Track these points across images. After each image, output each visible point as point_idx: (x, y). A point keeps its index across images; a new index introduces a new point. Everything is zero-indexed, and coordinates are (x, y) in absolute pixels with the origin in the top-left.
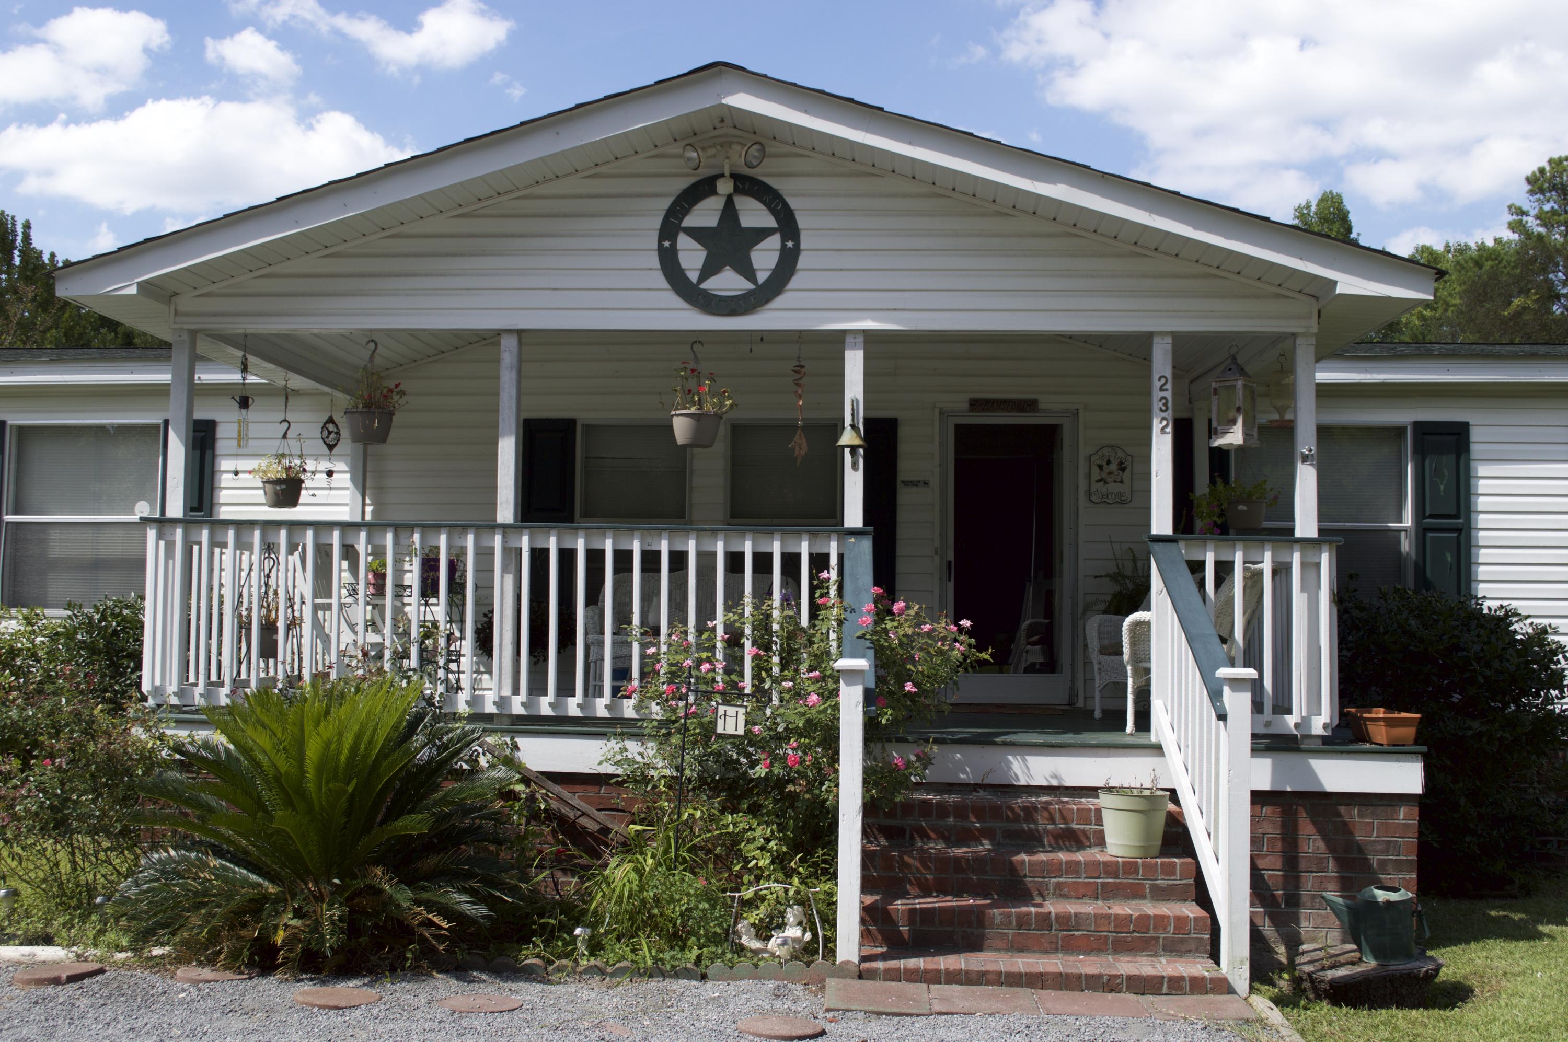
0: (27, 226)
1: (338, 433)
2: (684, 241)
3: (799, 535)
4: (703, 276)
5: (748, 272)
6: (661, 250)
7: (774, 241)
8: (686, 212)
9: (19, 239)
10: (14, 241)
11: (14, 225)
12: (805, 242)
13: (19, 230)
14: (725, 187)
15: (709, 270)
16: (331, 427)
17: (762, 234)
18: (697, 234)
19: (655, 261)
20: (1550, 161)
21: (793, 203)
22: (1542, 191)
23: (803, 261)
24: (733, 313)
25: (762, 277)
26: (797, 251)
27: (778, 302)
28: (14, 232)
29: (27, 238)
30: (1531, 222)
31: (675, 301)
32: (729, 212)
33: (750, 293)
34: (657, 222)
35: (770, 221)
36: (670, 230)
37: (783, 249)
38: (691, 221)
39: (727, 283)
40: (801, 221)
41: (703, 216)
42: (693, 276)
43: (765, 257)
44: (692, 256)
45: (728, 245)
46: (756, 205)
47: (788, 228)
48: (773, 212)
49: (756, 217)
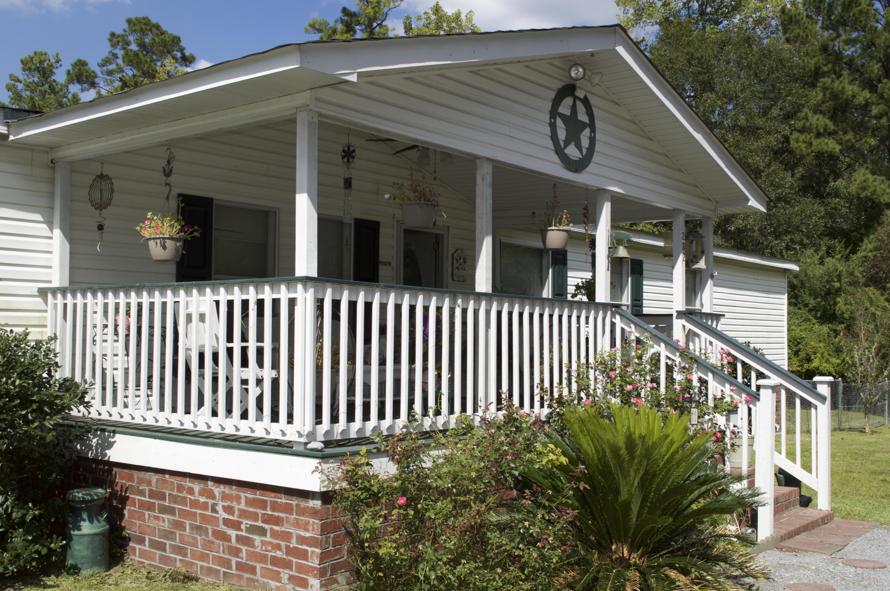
2: (559, 121)
4: (566, 145)
5: (580, 148)
7: (588, 132)
8: (559, 103)
15: (567, 142)
17: (584, 125)
18: (563, 117)
23: (597, 146)
24: (576, 171)
25: (584, 151)
26: (595, 139)
27: (589, 167)
32: (574, 109)
33: (581, 161)
34: (549, 107)
35: (587, 119)
36: (554, 113)
37: (591, 137)
38: (561, 110)
39: (573, 152)
40: (596, 122)
41: (565, 108)
42: (562, 144)
43: (585, 140)
44: (561, 132)
45: (574, 129)
46: (583, 107)
47: (592, 125)
48: (589, 115)
49: (582, 114)
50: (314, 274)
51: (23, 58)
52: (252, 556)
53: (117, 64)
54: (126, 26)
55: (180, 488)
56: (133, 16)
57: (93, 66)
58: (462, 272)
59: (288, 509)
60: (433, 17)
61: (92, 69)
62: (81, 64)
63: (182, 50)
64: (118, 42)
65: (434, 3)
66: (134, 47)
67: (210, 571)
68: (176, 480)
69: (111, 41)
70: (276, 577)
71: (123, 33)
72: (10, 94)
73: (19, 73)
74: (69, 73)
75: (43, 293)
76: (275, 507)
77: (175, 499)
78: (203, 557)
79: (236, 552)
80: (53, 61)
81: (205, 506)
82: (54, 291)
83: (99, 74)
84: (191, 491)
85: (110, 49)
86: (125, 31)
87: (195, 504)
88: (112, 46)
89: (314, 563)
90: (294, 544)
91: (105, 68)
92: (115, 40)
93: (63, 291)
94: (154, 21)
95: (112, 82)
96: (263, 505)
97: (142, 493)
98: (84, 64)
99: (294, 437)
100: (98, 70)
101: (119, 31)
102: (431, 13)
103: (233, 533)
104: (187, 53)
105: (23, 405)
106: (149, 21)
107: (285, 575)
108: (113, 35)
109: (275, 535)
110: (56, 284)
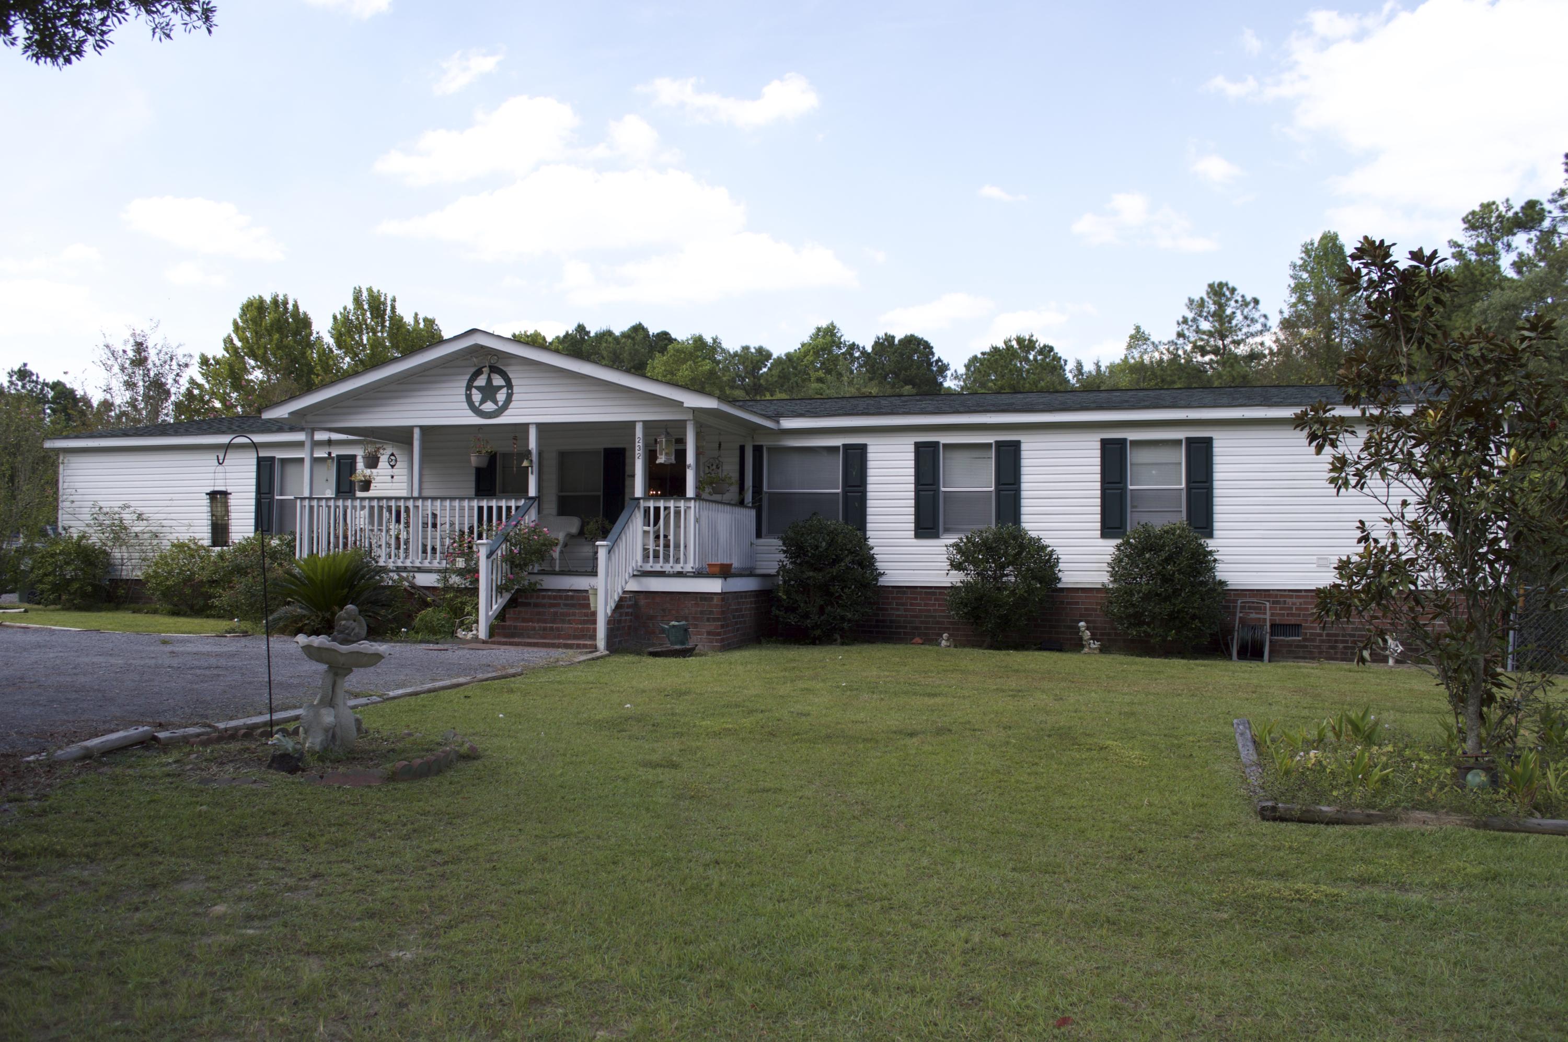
0: (394, 300)
1: (396, 461)
2: (474, 391)
3: (511, 499)
4: (481, 404)
5: (496, 402)
6: (466, 395)
7: (504, 390)
8: (475, 380)
9: (389, 309)
10: (385, 310)
11: (385, 299)
12: (515, 390)
13: (389, 303)
14: (486, 370)
15: (483, 402)
16: (393, 458)
17: (500, 387)
18: (478, 388)
21: (511, 376)
23: (514, 397)
24: (490, 418)
25: (500, 404)
26: (512, 393)
27: (507, 412)
28: (384, 304)
29: (393, 308)
31: (470, 413)
32: (489, 380)
33: (496, 410)
34: (465, 385)
35: (503, 383)
36: (469, 387)
37: (508, 393)
38: (477, 383)
39: (489, 406)
40: (514, 382)
41: (481, 381)
42: (477, 404)
43: (501, 396)
44: (477, 397)
45: (489, 392)
46: (498, 377)
47: (509, 385)
48: (505, 380)
49: (498, 381)
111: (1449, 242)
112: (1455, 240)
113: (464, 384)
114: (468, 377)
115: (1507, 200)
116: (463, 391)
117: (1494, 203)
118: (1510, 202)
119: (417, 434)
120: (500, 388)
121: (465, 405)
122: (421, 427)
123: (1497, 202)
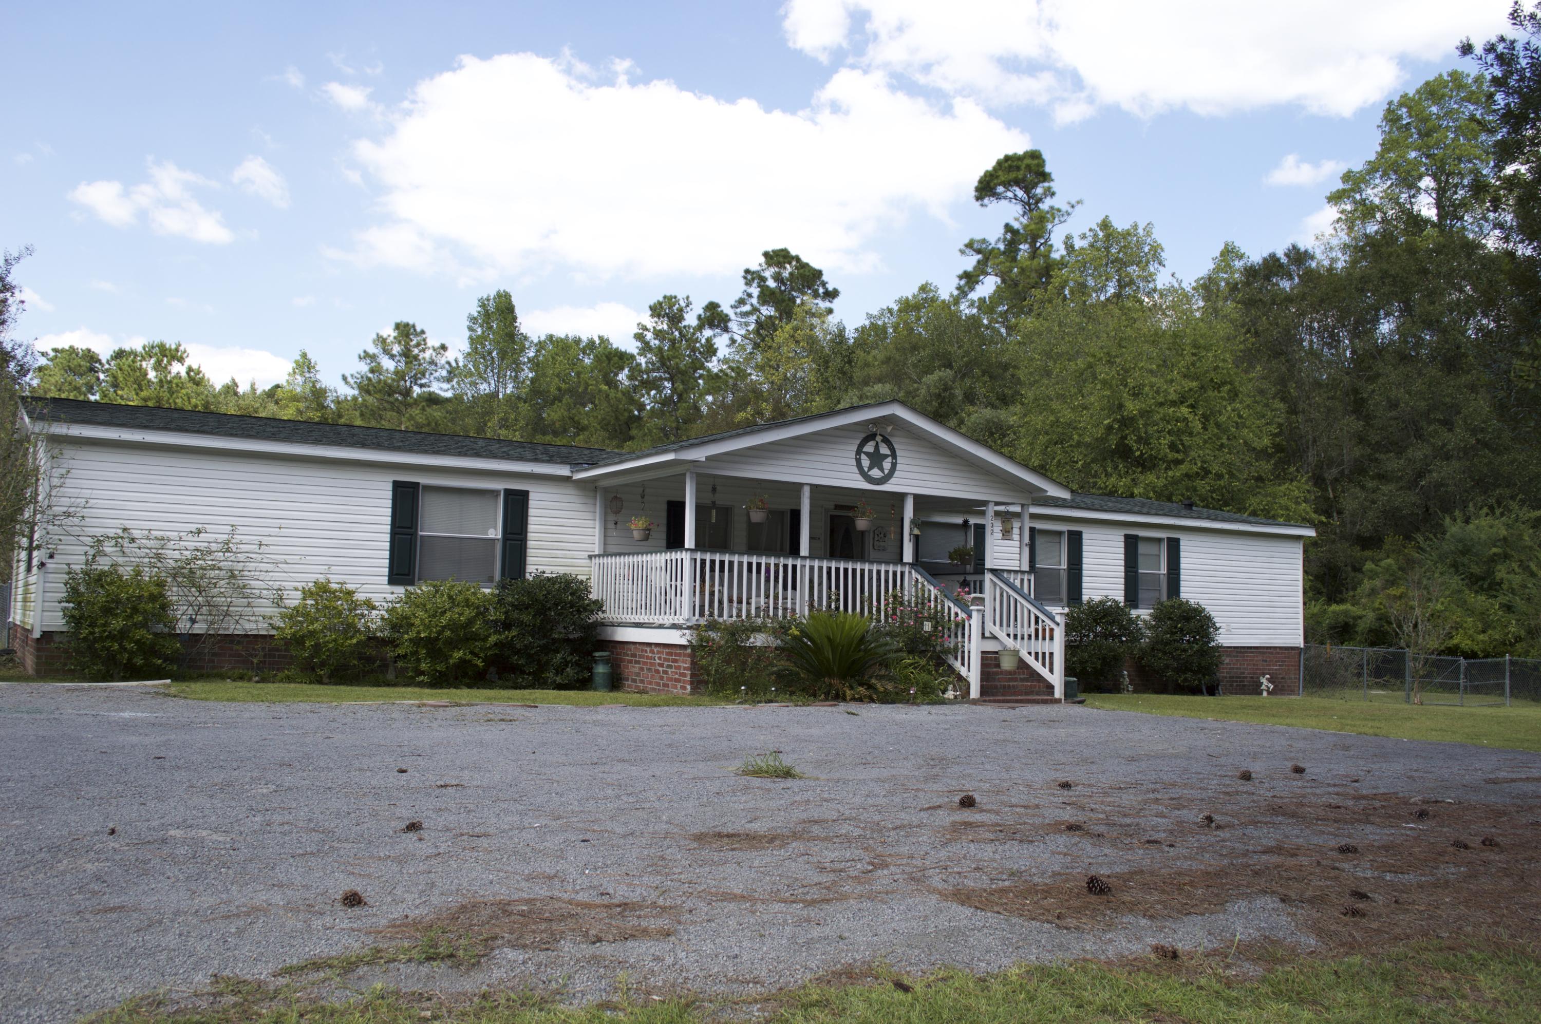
2: (863, 456)
4: (869, 470)
5: (882, 470)
6: (856, 459)
7: (889, 459)
8: (864, 446)
12: (899, 460)
14: (878, 438)
18: (867, 454)
19: (854, 463)
20: (665, 297)
21: (896, 446)
22: (659, 316)
23: (898, 467)
24: (878, 484)
25: (886, 472)
26: (896, 463)
27: (892, 481)
30: (649, 336)
31: (860, 477)
32: (877, 447)
33: (883, 477)
35: (888, 452)
36: (859, 452)
37: (892, 463)
38: (866, 449)
39: (876, 473)
40: (898, 453)
41: (869, 448)
42: (866, 469)
43: (887, 465)
44: (866, 462)
45: (876, 459)
46: (885, 445)
47: (894, 455)
48: (890, 449)
49: (884, 450)
50: (693, 547)
51: (652, 304)
52: (668, 679)
53: (752, 305)
54: (762, 260)
55: (642, 650)
56: (770, 249)
57: (726, 309)
58: (882, 544)
59: (679, 655)
60: (1101, 234)
61: (725, 311)
62: (712, 307)
63: (824, 284)
64: (753, 279)
65: (1102, 217)
66: (771, 284)
67: (654, 689)
68: (640, 647)
69: (745, 278)
70: (676, 687)
71: (758, 268)
72: (639, 344)
73: (649, 322)
74: (699, 317)
75: (590, 557)
76: (676, 655)
77: (641, 657)
78: (651, 683)
79: (662, 678)
80: (683, 304)
81: (651, 658)
82: (595, 556)
83: (732, 316)
84: (646, 652)
85: (744, 287)
86: (760, 265)
87: (648, 657)
88: (747, 284)
89: (688, 678)
90: (682, 671)
91: (738, 310)
92: (749, 277)
93: (599, 556)
94: (793, 253)
95: (747, 324)
96: (671, 654)
97: (628, 655)
98: (718, 306)
99: (682, 622)
100: (730, 313)
101: (754, 267)
102: (1098, 229)
103: (661, 669)
104: (830, 288)
105: (571, 607)
106: (788, 252)
107: (679, 685)
108: (747, 271)
109: (676, 668)
110: (597, 553)
111: (638, 325)
112: (644, 323)
113: (855, 448)
114: (858, 442)
115: (688, 298)
116: (853, 455)
117: (675, 297)
118: (690, 299)
119: (806, 492)
120: (886, 456)
121: (856, 470)
122: (811, 485)
123: (679, 297)
